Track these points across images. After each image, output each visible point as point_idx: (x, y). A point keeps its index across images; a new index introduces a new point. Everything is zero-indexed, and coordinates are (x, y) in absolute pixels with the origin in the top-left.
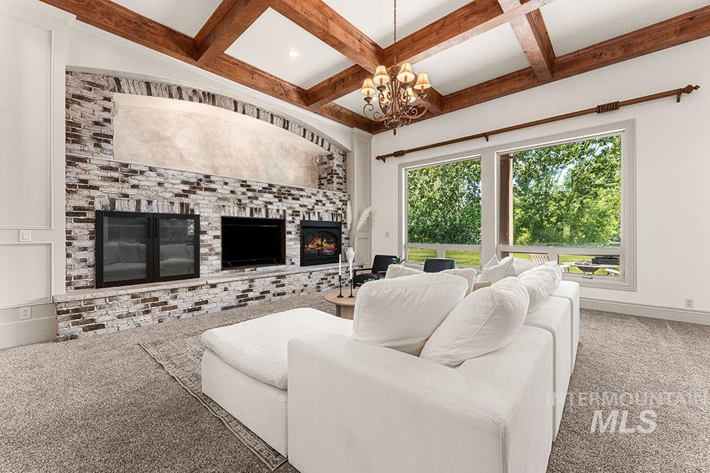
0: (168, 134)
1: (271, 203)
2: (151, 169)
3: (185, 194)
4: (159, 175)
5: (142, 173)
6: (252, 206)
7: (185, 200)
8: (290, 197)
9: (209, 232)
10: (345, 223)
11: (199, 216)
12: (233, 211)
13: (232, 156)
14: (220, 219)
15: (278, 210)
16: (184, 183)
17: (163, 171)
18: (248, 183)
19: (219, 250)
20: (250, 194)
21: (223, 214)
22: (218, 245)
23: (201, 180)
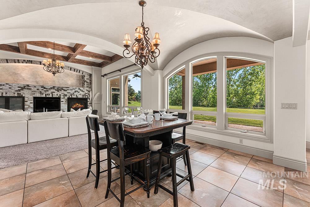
0: (19, 72)
1: (54, 92)
2: (7, 84)
3: (19, 90)
4: (9, 85)
5: (3, 85)
6: (46, 93)
7: (19, 92)
8: (63, 90)
9: (29, 101)
10: (89, 98)
11: (24, 97)
12: (38, 95)
13: (44, 78)
14: (33, 98)
15: (57, 95)
16: (19, 87)
17: (11, 84)
18: (44, 86)
19: (32, 107)
20: (45, 90)
21: (34, 96)
22: (32, 105)
23: (25, 86)
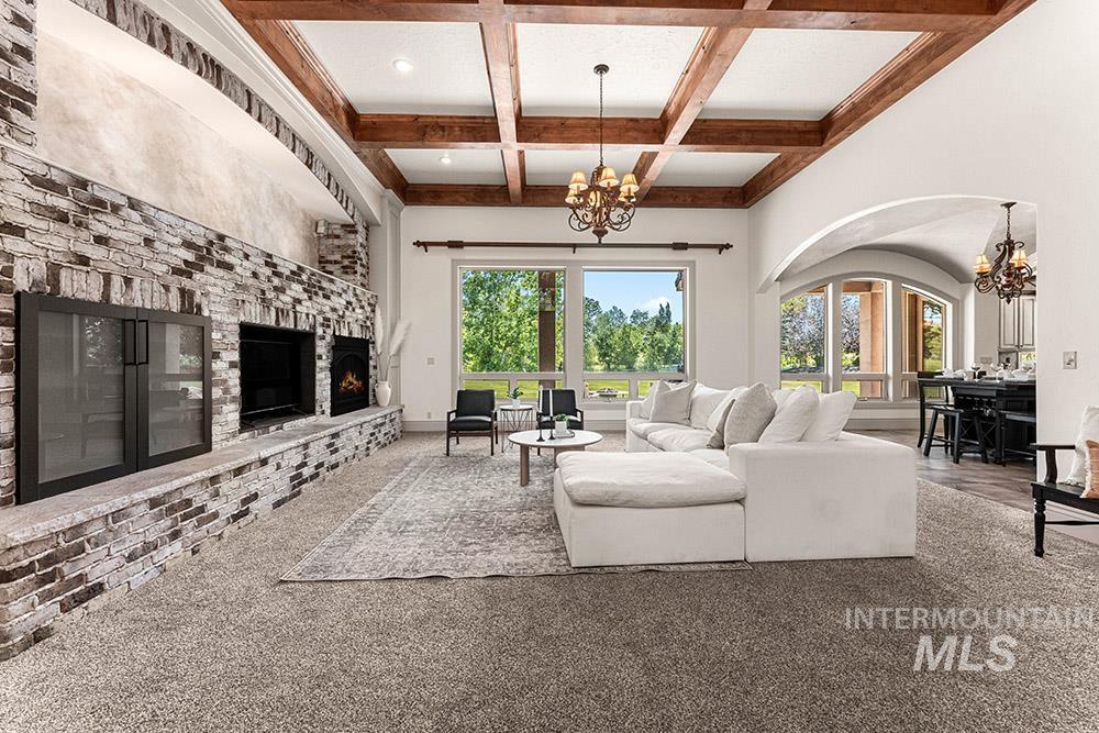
1: (300, 302)
2: (134, 204)
3: (186, 270)
4: (147, 220)
5: (116, 209)
6: (278, 304)
7: (186, 283)
8: (320, 293)
9: (223, 354)
10: (373, 343)
11: (209, 319)
12: (254, 315)
13: (202, 195)
14: (237, 328)
15: (308, 316)
16: (188, 245)
17: (152, 212)
18: (274, 260)
19: (236, 391)
20: (276, 281)
21: (242, 319)
22: (234, 378)
23: (211, 243)
